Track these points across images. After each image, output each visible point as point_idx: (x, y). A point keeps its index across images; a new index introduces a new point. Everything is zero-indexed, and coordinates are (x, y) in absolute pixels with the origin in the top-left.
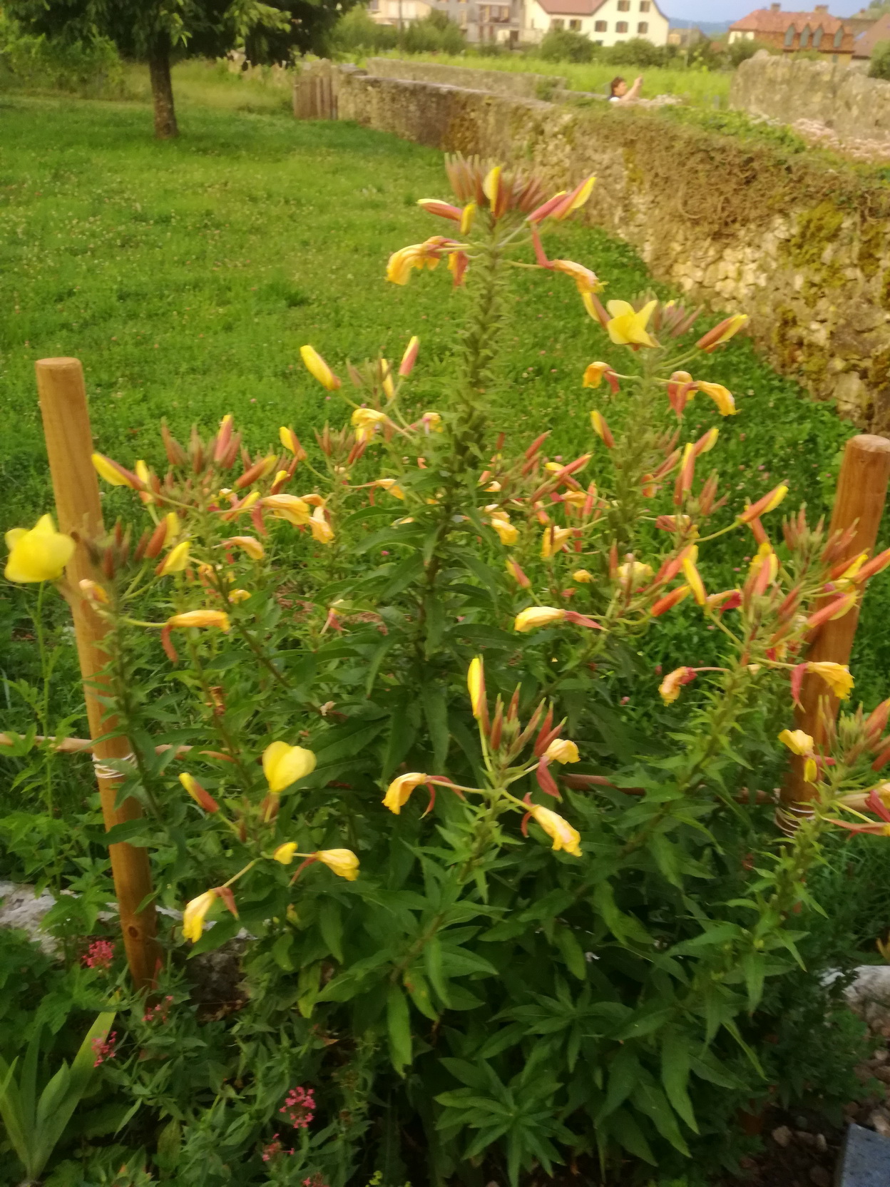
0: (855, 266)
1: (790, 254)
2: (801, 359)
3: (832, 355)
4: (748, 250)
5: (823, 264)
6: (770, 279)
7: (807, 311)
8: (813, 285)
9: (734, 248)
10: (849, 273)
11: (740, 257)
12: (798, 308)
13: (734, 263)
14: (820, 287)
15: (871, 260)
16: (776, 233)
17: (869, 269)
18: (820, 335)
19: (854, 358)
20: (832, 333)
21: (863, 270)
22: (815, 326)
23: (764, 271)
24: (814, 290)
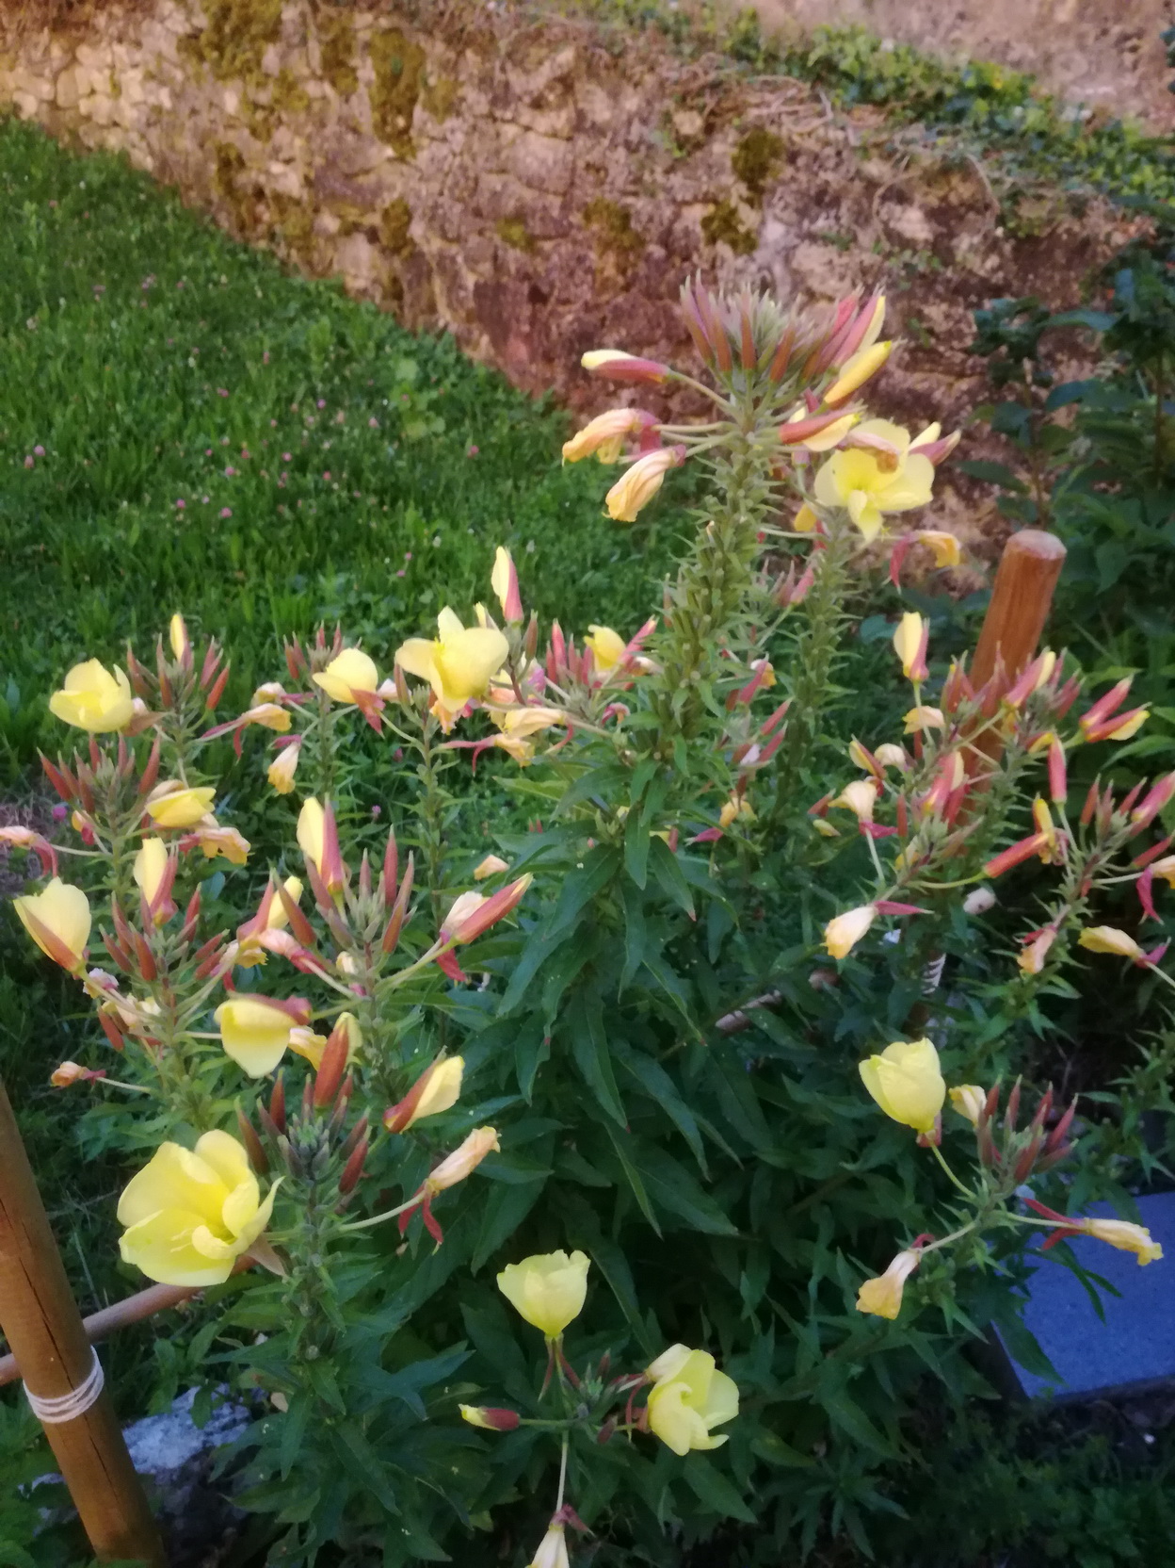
0: (321, 79)
1: (201, 58)
2: (266, 217)
3: (316, 210)
4: (120, 50)
5: (267, 76)
6: (177, 96)
7: (258, 145)
8: (256, 106)
9: (95, 45)
10: (313, 89)
11: (109, 59)
12: (240, 139)
13: (100, 70)
14: (272, 110)
15: (343, 70)
16: (169, 24)
17: (344, 83)
18: (290, 182)
19: (353, 214)
20: (306, 178)
21: (334, 84)
22: (276, 168)
23: (163, 83)
24: (260, 115)
